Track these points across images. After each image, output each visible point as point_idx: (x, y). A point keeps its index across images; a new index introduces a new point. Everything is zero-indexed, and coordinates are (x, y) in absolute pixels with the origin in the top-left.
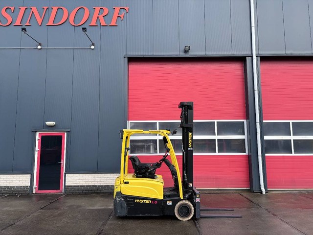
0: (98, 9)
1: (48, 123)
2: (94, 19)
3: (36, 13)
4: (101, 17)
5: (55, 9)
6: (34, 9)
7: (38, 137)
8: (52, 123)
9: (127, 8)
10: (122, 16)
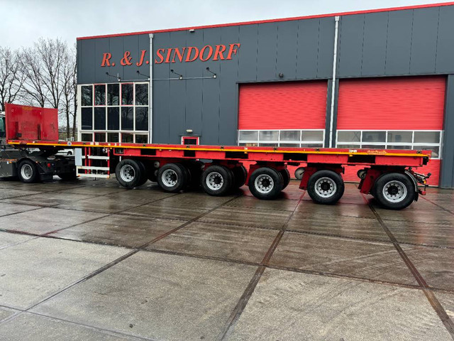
0: (218, 47)
1: (188, 130)
2: (216, 55)
3: (178, 53)
5: (190, 48)
6: (177, 49)
7: (182, 140)
8: (190, 131)
9: (239, 45)
10: (235, 51)
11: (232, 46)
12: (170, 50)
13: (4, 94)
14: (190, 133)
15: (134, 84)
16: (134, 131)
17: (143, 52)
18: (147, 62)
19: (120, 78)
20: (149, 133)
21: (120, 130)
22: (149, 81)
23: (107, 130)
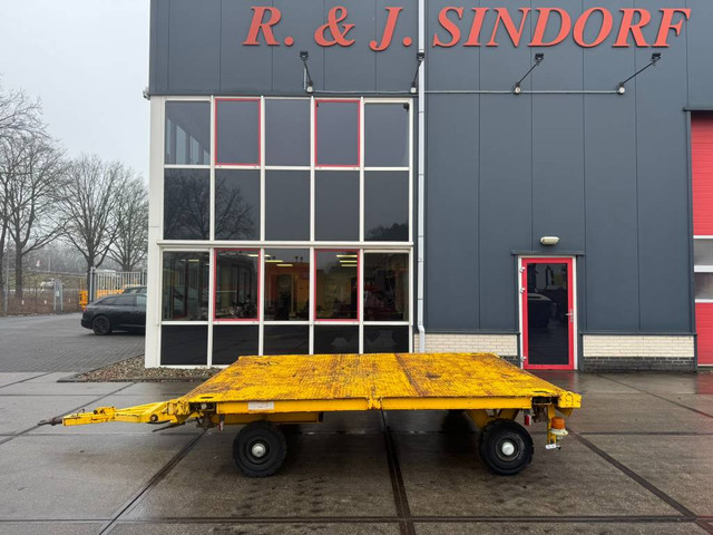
0: (629, 12)
2: (624, 33)
3: (507, 20)
4: (636, 28)
5: (545, 12)
6: (503, 12)
8: (553, 239)
9: (687, 11)
10: (678, 27)
11: (669, 13)
12: (481, 11)
14: (549, 246)
15: (363, 101)
16: (362, 242)
17: (394, 11)
19: (310, 84)
20: (413, 248)
21: (312, 241)
22: (416, 96)
23: (262, 241)
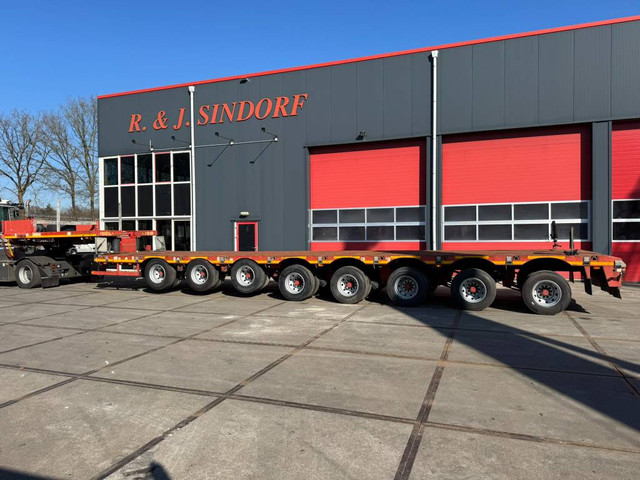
0: (279, 99)
1: (243, 213)
2: (277, 110)
3: (228, 110)
4: (282, 107)
5: (243, 103)
6: (226, 106)
7: (235, 226)
8: (246, 213)
9: (306, 95)
10: (301, 104)
11: (297, 97)
12: (216, 106)
13: (20, 173)
14: (245, 216)
15: (172, 153)
16: (172, 216)
17: (182, 110)
18: (188, 124)
19: (152, 147)
20: (192, 218)
21: (154, 216)
22: (191, 149)
23: (137, 217)
